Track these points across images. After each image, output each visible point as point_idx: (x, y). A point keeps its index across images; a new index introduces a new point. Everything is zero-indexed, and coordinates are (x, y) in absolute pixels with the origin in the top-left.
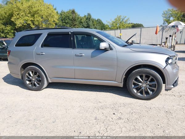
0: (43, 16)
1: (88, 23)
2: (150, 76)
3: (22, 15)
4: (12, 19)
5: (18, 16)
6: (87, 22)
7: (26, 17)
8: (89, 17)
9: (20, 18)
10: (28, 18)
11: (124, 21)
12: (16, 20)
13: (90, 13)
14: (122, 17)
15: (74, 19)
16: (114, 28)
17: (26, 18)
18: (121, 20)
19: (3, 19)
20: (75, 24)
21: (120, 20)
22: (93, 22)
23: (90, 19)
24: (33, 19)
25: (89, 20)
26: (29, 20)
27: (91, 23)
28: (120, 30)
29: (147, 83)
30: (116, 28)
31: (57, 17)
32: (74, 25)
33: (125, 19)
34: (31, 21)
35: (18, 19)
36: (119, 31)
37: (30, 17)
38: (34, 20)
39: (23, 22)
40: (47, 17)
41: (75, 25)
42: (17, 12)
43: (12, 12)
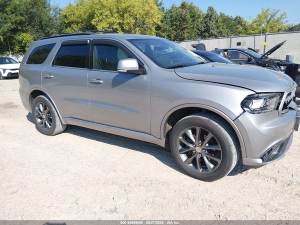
0: (136, 15)
1: (207, 25)
2: (208, 133)
3: (107, 16)
4: (93, 23)
5: (101, 17)
6: (205, 23)
7: (112, 18)
8: (210, 13)
9: (104, 21)
10: (114, 19)
11: (276, 18)
12: (98, 23)
13: (212, 7)
14: (271, 12)
15: (183, 19)
16: (253, 32)
17: (112, 20)
18: (269, 17)
19: (82, 22)
20: (184, 26)
21: (266, 17)
22: (217, 21)
23: (211, 16)
24: (121, 22)
25: (210, 20)
26: (116, 24)
27: (212, 24)
28: (264, 36)
29: (203, 147)
30: (257, 31)
31: (160, 16)
32: (183, 29)
33: (278, 15)
34: (119, 24)
35: (101, 21)
36: (262, 37)
37: (117, 18)
38: (123, 23)
39: (106, 26)
40: (143, 17)
41: (185, 28)
42: (99, 11)
43: (94, 11)
